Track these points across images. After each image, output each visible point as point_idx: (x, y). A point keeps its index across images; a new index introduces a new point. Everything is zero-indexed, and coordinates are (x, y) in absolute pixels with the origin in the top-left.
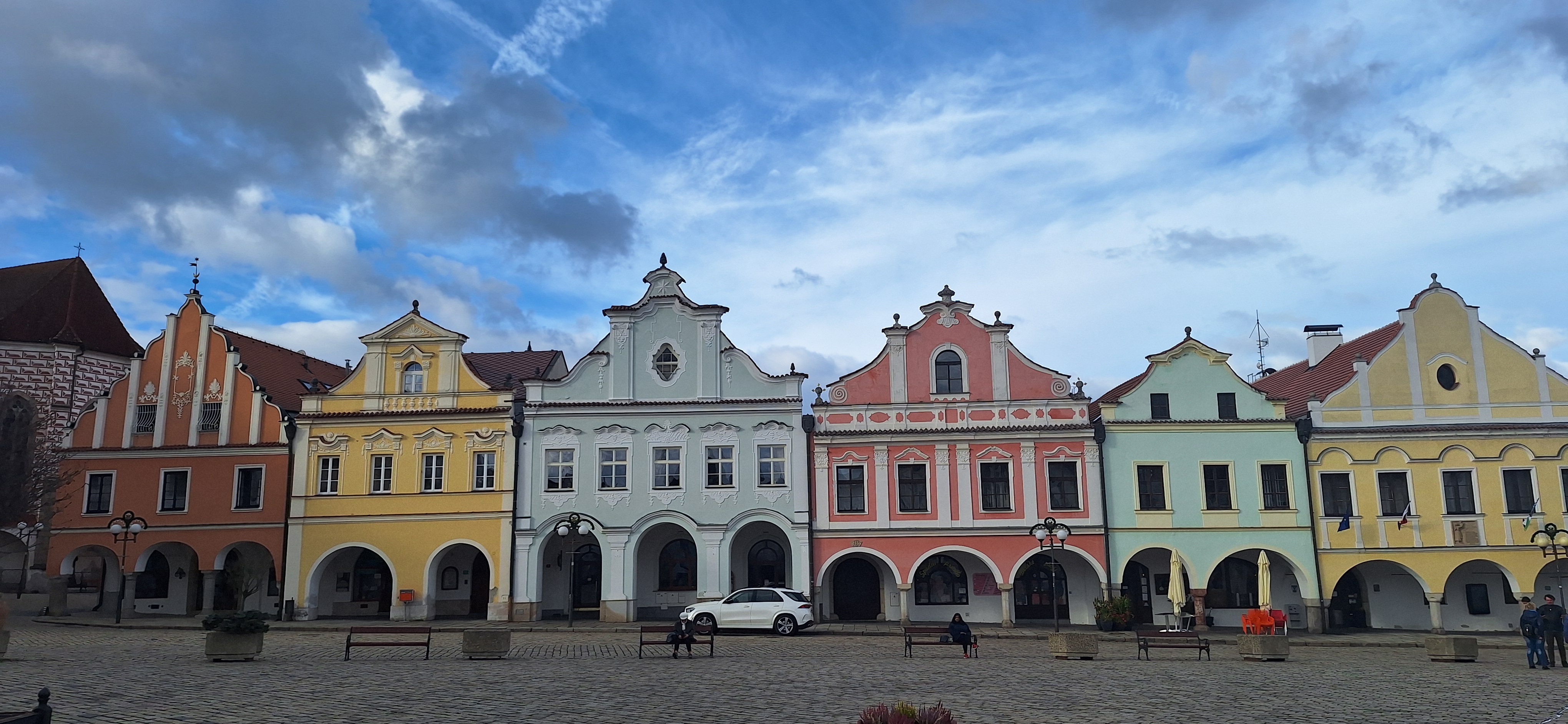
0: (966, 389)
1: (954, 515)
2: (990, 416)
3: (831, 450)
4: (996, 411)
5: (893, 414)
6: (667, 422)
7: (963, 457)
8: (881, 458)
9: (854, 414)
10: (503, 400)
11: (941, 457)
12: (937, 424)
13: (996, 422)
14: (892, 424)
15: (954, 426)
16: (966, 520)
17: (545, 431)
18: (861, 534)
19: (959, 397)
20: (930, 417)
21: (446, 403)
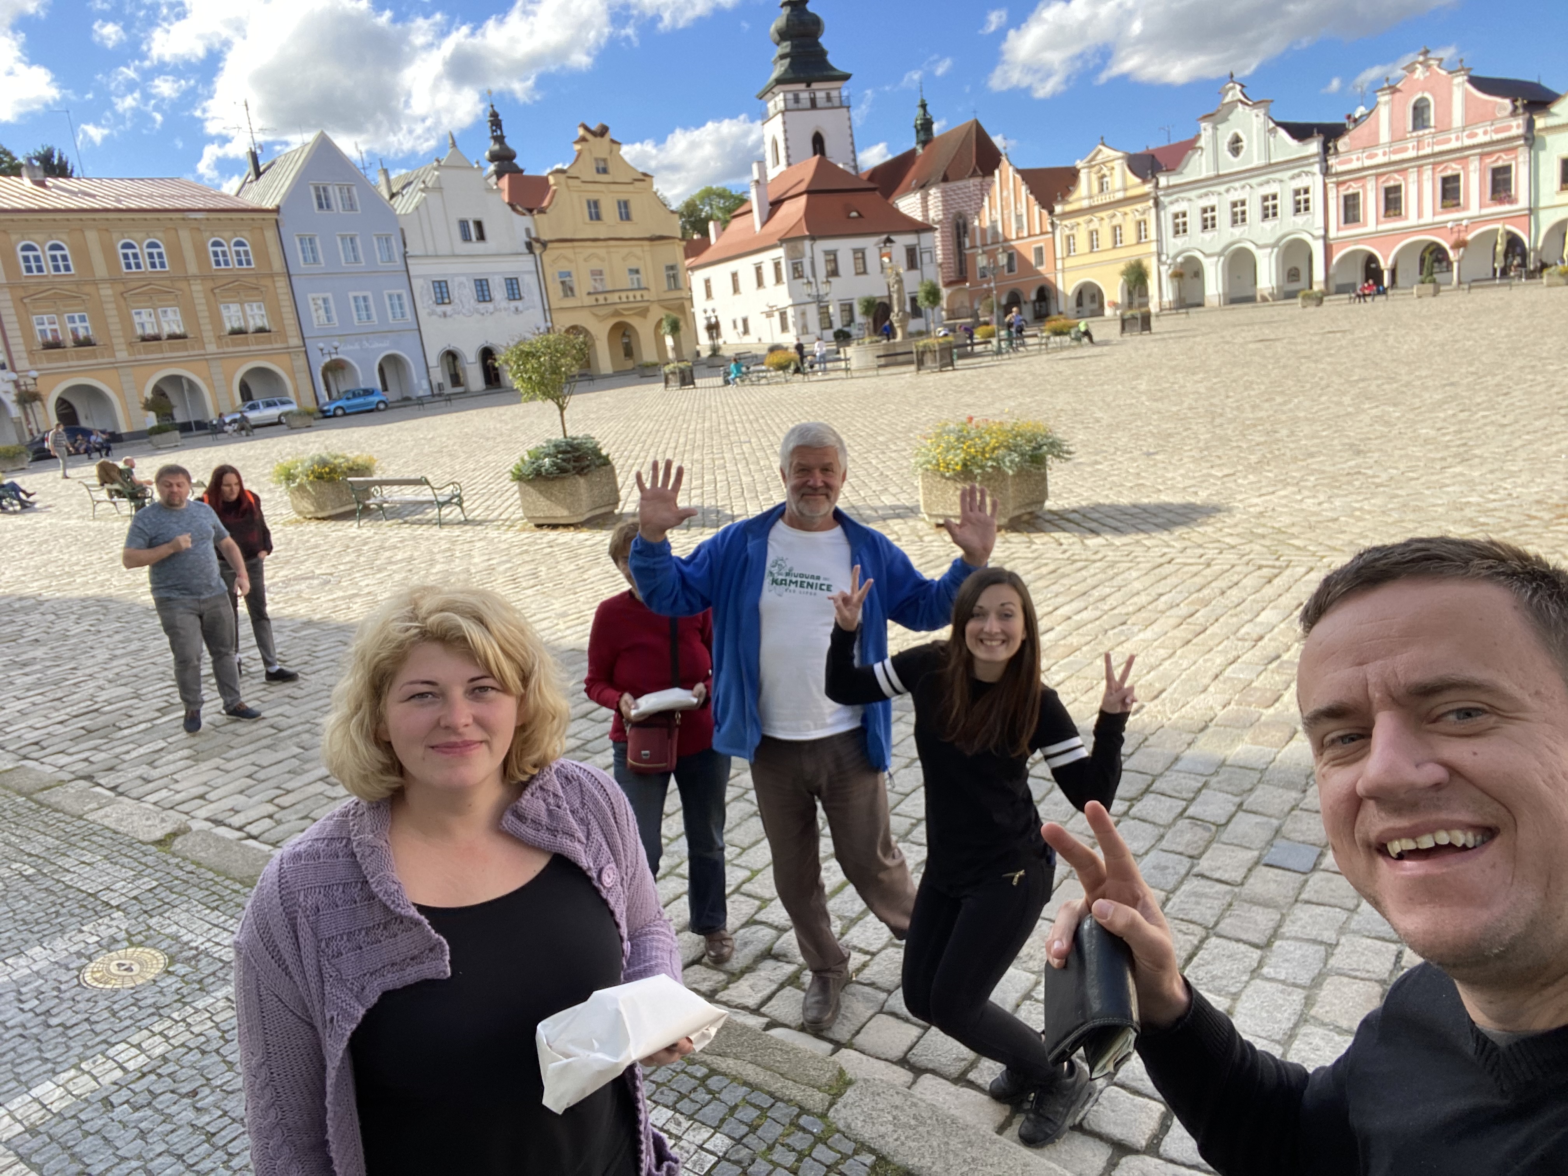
0: (1432, 123)
1: (1420, 215)
2: (1448, 141)
3: (1338, 184)
4: (1453, 136)
5: (1380, 152)
6: (1237, 185)
7: (1427, 173)
8: (1371, 184)
9: (1354, 157)
10: (1148, 188)
11: (1413, 176)
12: (1411, 154)
13: (1454, 145)
14: (1380, 159)
15: (1421, 153)
16: (1428, 218)
17: (1171, 203)
18: (1358, 239)
19: (1427, 131)
20: (1405, 150)
21: (1120, 195)
